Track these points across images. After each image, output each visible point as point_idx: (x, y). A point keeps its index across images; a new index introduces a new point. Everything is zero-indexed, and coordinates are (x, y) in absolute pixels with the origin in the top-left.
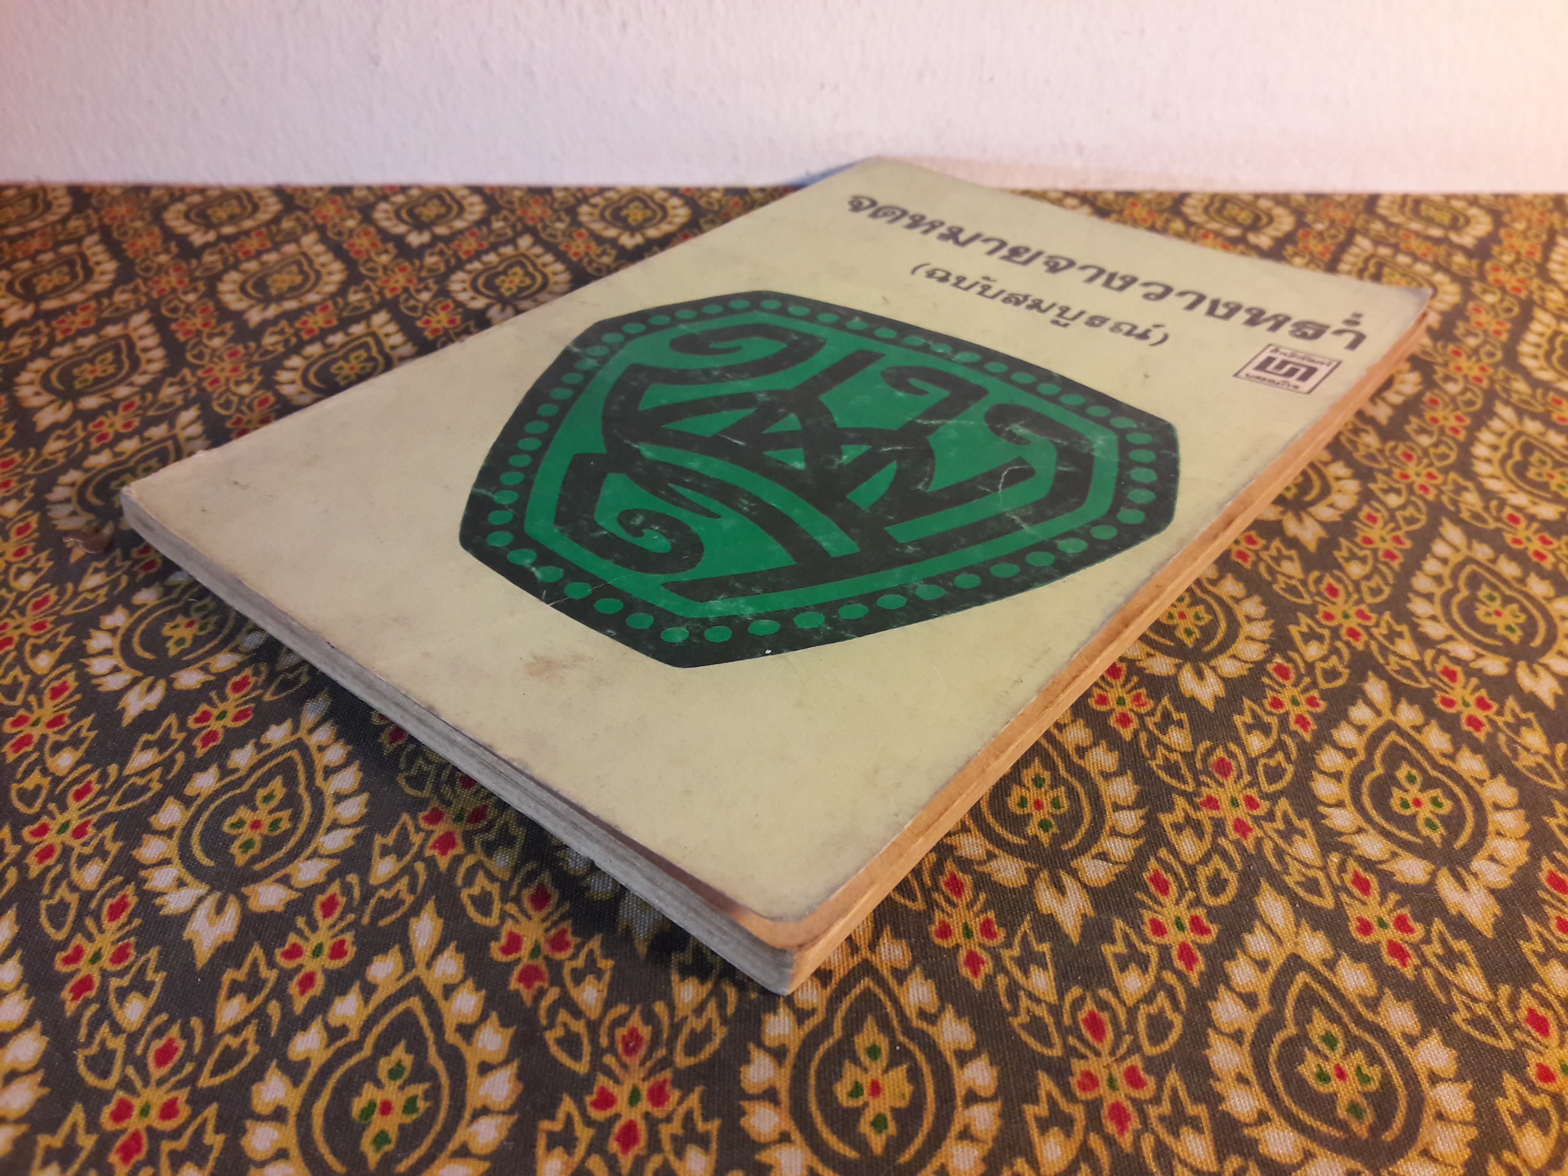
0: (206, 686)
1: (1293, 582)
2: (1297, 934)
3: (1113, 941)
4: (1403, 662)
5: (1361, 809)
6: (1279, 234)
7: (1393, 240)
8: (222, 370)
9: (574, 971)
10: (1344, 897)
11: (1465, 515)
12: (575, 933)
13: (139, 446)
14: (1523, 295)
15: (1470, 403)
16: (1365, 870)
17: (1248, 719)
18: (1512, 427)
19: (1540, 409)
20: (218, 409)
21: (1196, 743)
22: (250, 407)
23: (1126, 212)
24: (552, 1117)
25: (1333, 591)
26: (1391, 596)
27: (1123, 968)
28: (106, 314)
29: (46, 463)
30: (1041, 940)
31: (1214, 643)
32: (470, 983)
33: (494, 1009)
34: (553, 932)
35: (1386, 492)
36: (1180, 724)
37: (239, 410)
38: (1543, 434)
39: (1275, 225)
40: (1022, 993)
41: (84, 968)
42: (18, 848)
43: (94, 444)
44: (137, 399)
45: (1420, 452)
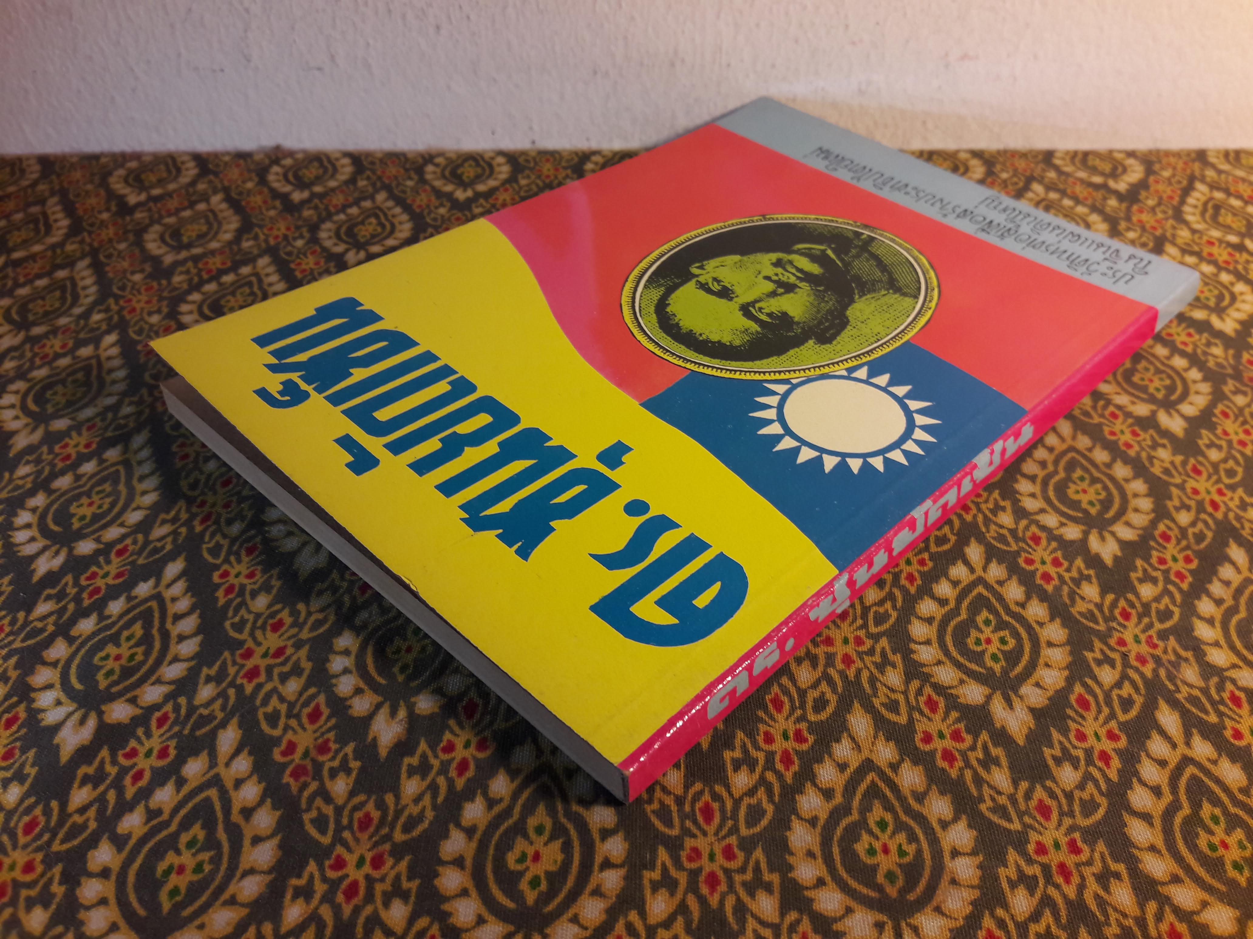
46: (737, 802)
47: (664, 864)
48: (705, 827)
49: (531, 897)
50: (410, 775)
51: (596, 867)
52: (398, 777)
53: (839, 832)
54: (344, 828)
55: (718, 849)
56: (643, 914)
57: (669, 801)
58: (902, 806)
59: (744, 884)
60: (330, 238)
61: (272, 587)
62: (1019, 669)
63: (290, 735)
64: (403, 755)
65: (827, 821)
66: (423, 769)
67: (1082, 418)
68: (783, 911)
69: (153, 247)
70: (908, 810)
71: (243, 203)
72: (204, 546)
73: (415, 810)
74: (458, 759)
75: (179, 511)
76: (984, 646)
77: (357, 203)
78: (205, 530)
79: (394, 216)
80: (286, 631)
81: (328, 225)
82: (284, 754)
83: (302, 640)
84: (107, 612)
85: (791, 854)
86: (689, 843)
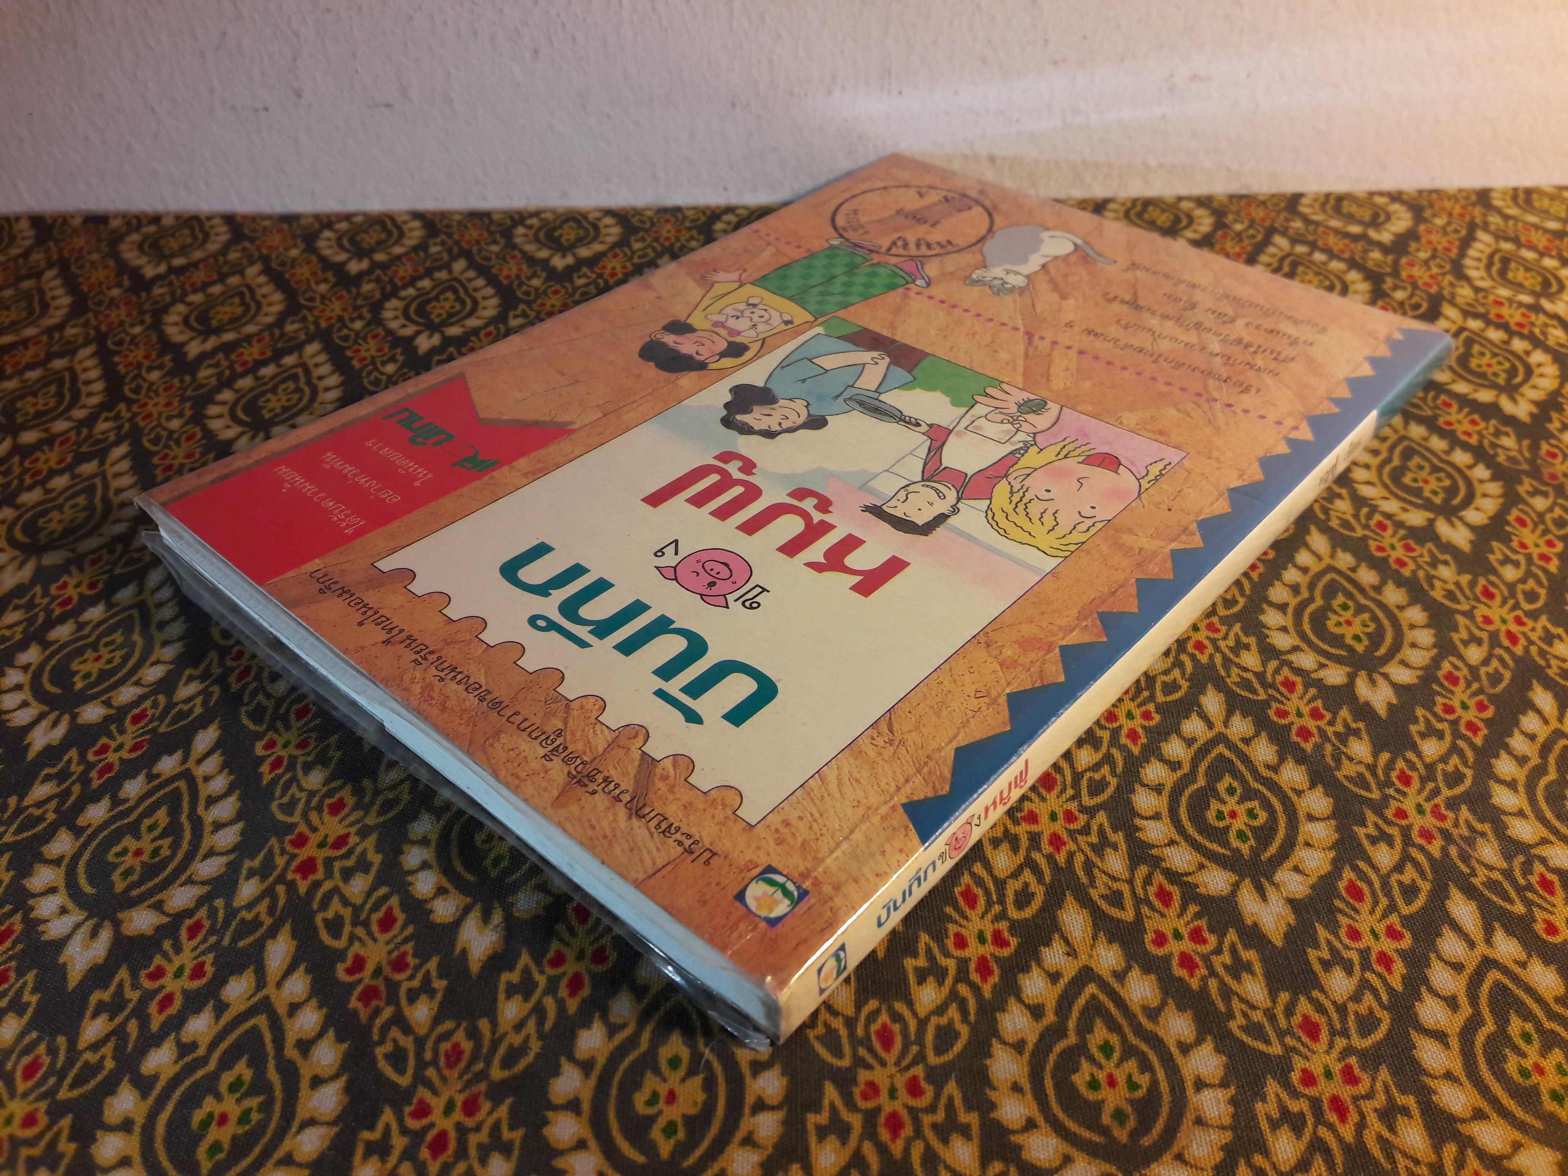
46: (923, 1024)
47: (832, 1105)
48: (883, 1055)
49: (665, 1148)
50: (509, 997)
51: (747, 1110)
52: (495, 1000)
53: (1052, 1059)
54: (427, 1065)
55: (900, 1082)
56: (807, 1168)
57: (838, 1024)
58: (1131, 1025)
59: (935, 1126)
60: (396, 318)
61: (331, 759)
62: (1273, 849)
63: (356, 948)
64: (500, 970)
65: (1037, 1045)
66: (525, 988)
67: (1342, 530)
68: (985, 1161)
69: (175, 332)
70: (1139, 1030)
71: (287, 276)
72: (243, 710)
73: (516, 1040)
74: (570, 974)
75: (209, 665)
76: (1228, 820)
77: (428, 273)
78: (244, 688)
79: (476, 290)
80: (347, 815)
81: (394, 303)
82: (349, 971)
83: (369, 826)
84: (122, 795)
85: (994, 1089)
86: (863, 1076)
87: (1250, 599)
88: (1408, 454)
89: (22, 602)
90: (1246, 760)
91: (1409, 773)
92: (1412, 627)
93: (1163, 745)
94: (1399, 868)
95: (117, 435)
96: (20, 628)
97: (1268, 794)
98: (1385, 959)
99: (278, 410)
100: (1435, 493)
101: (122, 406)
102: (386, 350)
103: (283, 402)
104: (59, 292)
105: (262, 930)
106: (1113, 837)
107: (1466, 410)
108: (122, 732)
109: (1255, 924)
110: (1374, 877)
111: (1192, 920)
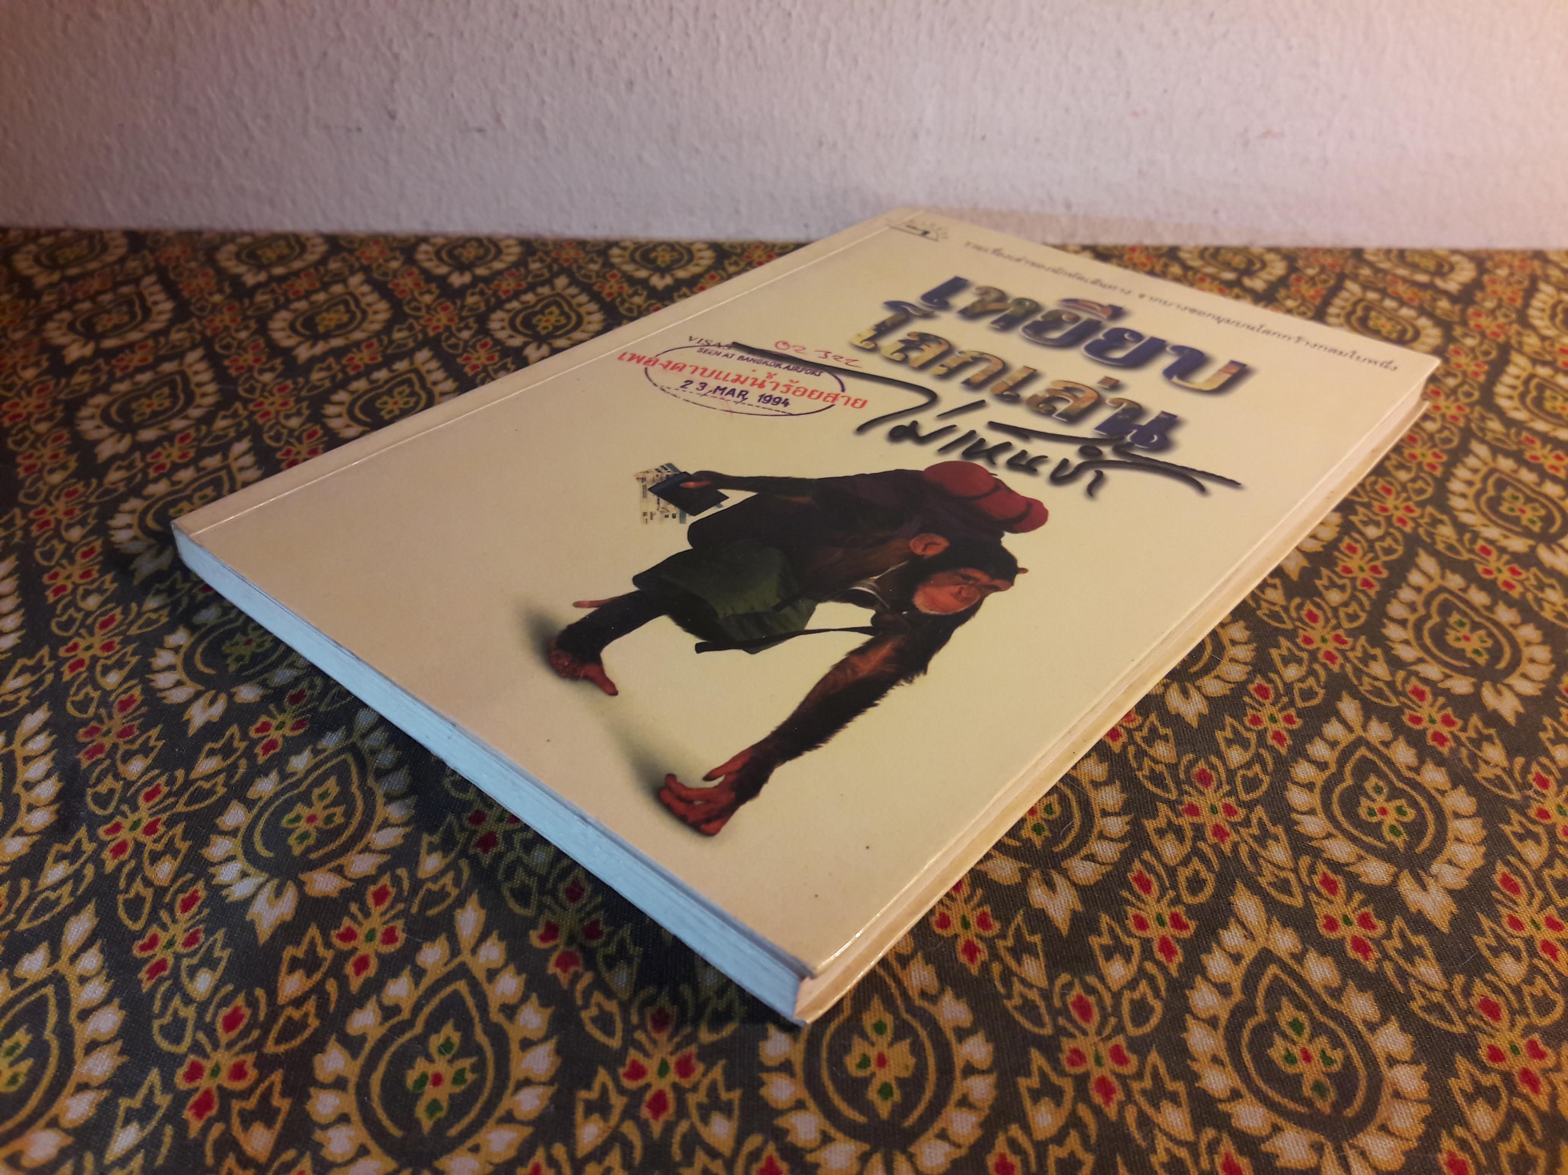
0: (265, 700)
1: (1277, 609)
2: (1268, 930)
3: (1100, 935)
4: (1376, 683)
5: (1332, 818)
6: (1272, 278)
7: (1381, 285)
8: (273, 403)
9: (606, 957)
10: (1313, 897)
11: (1440, 547)
12: (606, 923)
13: (195, 475)
14: (1502, 339)
15: (1448, 441)
16: (1335, 872)
17: (1229, 733)
18: (1485, 463)
19: (1514, 447)
20: (269, 442)
21: (1179, 756)
22: (299, 440)
23: (1126, 257)
24: (588, 1087)
25: (1313, 617)
26: (1367, 623)
27: (1109, 957)
28: (162, 353)
29: (107, 492)
30: (1032, 932)
31: (1201, 664)
32: (511, 968)
33: (535, 991)
34: (586, 923)
35: (1365, 524)
36: (1165, 738)
37: (288, 443)
38: (1515, 471)
39: (1268, 269)
40: (1015, 979)
41: (159, 953)
42: (94, 845)
43: (152, 474)
44: (192, 432)
45: (1399, 487)
87: (1370, 613)
88: (1501, 485)
89: (162, 587)
90: (1389, 762)
91: (1544, 775)
92: (1528, 644)
93: (1308, 746)
94: (1549, 863)
95: (237, 431)
96: (165, 612)
97: (1413, 793)
98: (1548, 946)
99: (397, 412)
100: (1533, 522)
101: (238, 405)
102: (497, 359)
103: (401, 405)
104: (161, 297)
105: (449, 901)
106: (1272, 829)
107: (1549, 447)
108: (282, 711)
109: (1420, 912)
110: (1526, 871)
111: (1359, 908)
